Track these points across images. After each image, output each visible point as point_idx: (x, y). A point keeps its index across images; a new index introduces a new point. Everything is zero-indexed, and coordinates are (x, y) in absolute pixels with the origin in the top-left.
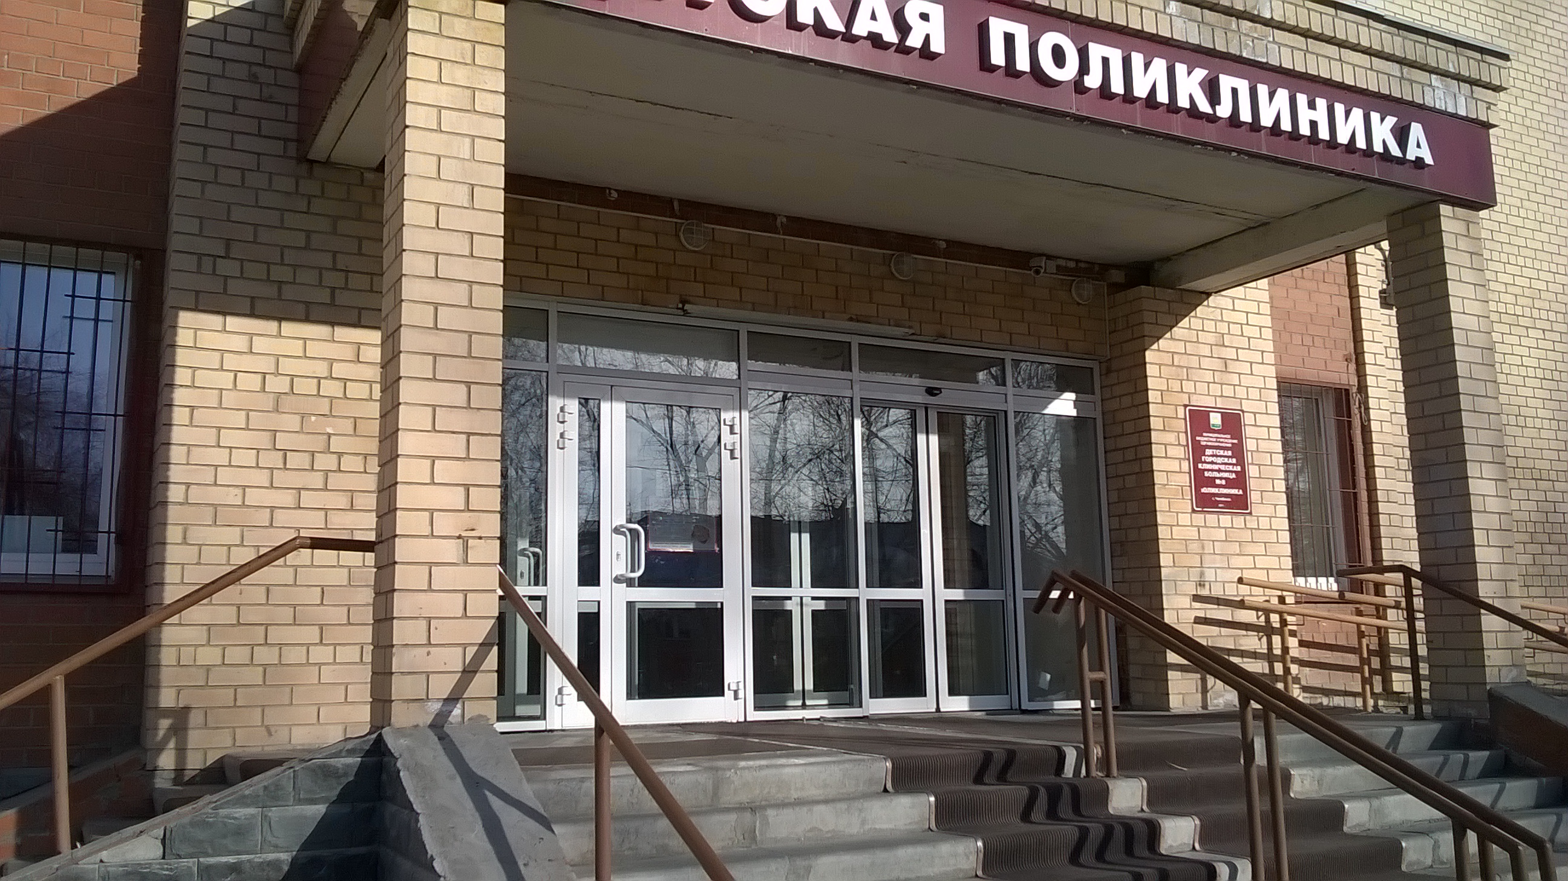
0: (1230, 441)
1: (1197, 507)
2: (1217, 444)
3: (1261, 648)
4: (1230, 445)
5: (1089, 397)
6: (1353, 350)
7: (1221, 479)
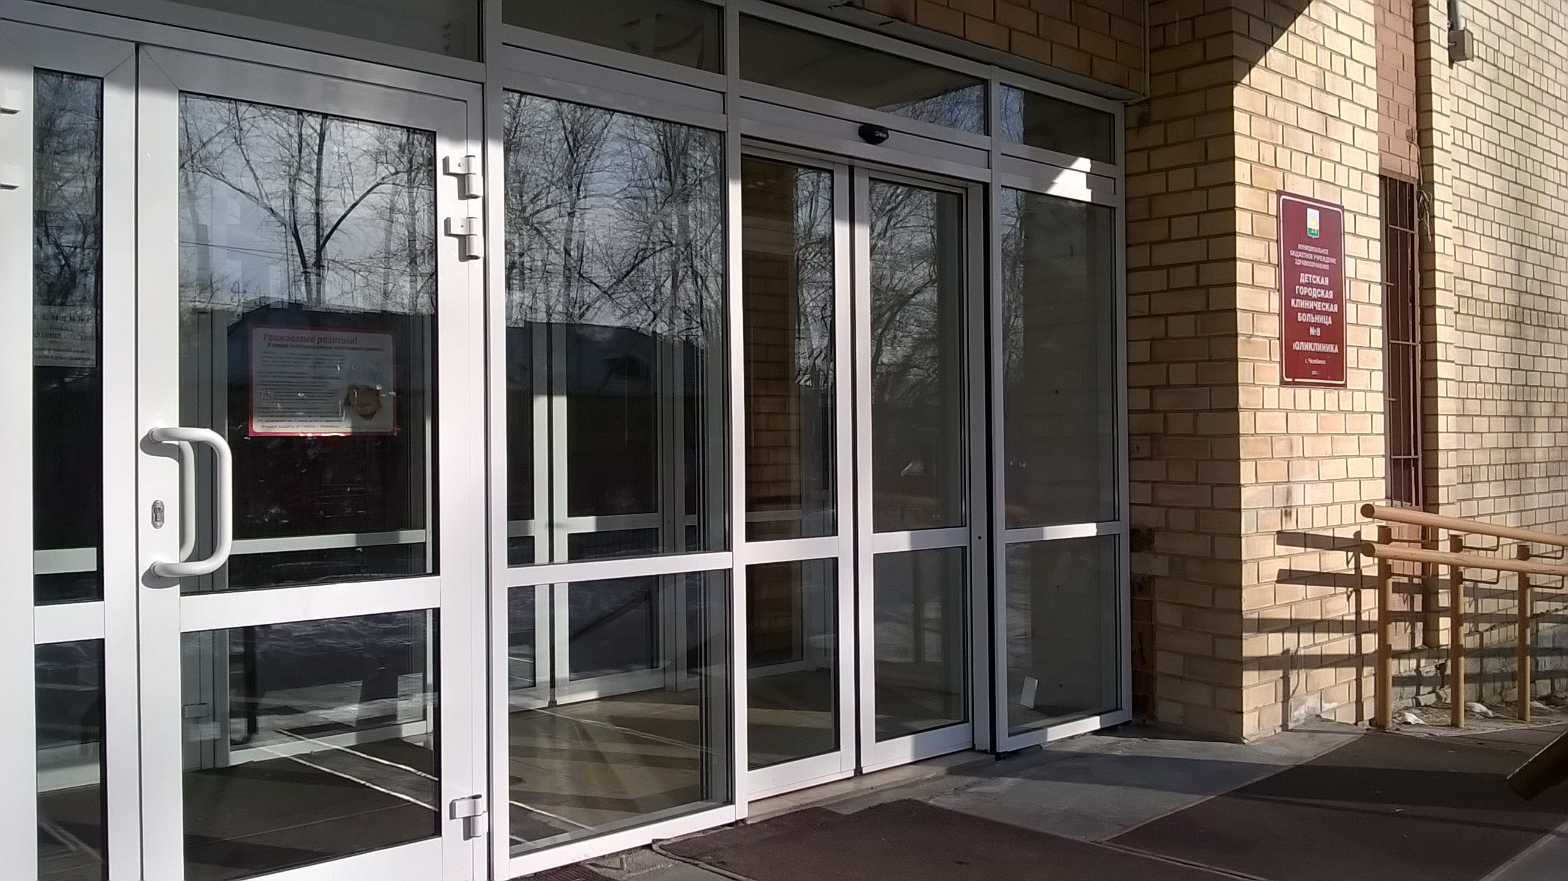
0: (1328, 260)
1: (1287, 377)
2: (1313, 265)
3: (1349, 614)
4: (1327, 267)
5: (1106, 168)
6: (1415, 125)
7: (1316, 325)
